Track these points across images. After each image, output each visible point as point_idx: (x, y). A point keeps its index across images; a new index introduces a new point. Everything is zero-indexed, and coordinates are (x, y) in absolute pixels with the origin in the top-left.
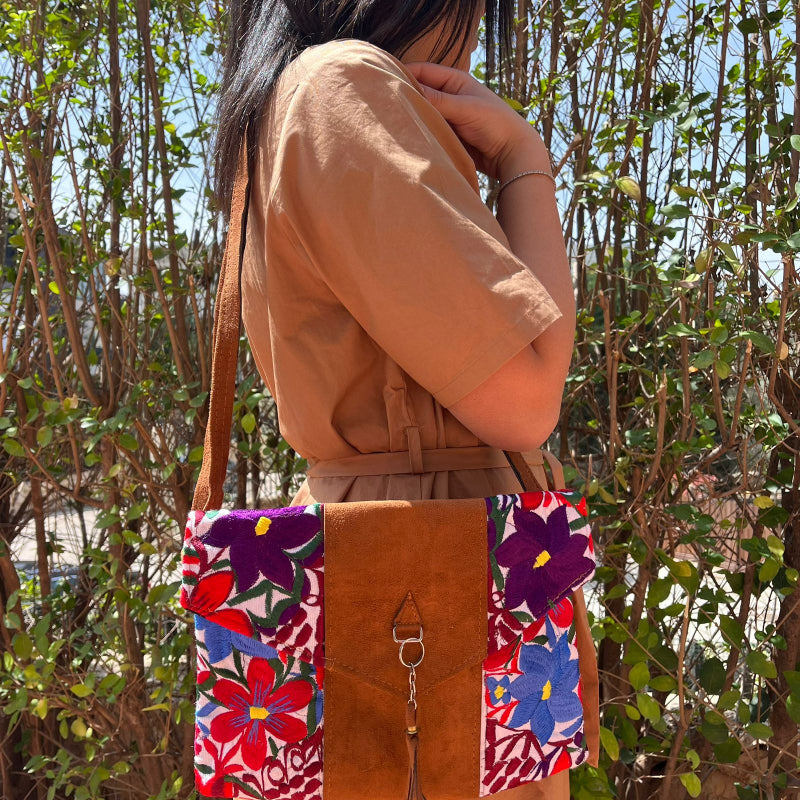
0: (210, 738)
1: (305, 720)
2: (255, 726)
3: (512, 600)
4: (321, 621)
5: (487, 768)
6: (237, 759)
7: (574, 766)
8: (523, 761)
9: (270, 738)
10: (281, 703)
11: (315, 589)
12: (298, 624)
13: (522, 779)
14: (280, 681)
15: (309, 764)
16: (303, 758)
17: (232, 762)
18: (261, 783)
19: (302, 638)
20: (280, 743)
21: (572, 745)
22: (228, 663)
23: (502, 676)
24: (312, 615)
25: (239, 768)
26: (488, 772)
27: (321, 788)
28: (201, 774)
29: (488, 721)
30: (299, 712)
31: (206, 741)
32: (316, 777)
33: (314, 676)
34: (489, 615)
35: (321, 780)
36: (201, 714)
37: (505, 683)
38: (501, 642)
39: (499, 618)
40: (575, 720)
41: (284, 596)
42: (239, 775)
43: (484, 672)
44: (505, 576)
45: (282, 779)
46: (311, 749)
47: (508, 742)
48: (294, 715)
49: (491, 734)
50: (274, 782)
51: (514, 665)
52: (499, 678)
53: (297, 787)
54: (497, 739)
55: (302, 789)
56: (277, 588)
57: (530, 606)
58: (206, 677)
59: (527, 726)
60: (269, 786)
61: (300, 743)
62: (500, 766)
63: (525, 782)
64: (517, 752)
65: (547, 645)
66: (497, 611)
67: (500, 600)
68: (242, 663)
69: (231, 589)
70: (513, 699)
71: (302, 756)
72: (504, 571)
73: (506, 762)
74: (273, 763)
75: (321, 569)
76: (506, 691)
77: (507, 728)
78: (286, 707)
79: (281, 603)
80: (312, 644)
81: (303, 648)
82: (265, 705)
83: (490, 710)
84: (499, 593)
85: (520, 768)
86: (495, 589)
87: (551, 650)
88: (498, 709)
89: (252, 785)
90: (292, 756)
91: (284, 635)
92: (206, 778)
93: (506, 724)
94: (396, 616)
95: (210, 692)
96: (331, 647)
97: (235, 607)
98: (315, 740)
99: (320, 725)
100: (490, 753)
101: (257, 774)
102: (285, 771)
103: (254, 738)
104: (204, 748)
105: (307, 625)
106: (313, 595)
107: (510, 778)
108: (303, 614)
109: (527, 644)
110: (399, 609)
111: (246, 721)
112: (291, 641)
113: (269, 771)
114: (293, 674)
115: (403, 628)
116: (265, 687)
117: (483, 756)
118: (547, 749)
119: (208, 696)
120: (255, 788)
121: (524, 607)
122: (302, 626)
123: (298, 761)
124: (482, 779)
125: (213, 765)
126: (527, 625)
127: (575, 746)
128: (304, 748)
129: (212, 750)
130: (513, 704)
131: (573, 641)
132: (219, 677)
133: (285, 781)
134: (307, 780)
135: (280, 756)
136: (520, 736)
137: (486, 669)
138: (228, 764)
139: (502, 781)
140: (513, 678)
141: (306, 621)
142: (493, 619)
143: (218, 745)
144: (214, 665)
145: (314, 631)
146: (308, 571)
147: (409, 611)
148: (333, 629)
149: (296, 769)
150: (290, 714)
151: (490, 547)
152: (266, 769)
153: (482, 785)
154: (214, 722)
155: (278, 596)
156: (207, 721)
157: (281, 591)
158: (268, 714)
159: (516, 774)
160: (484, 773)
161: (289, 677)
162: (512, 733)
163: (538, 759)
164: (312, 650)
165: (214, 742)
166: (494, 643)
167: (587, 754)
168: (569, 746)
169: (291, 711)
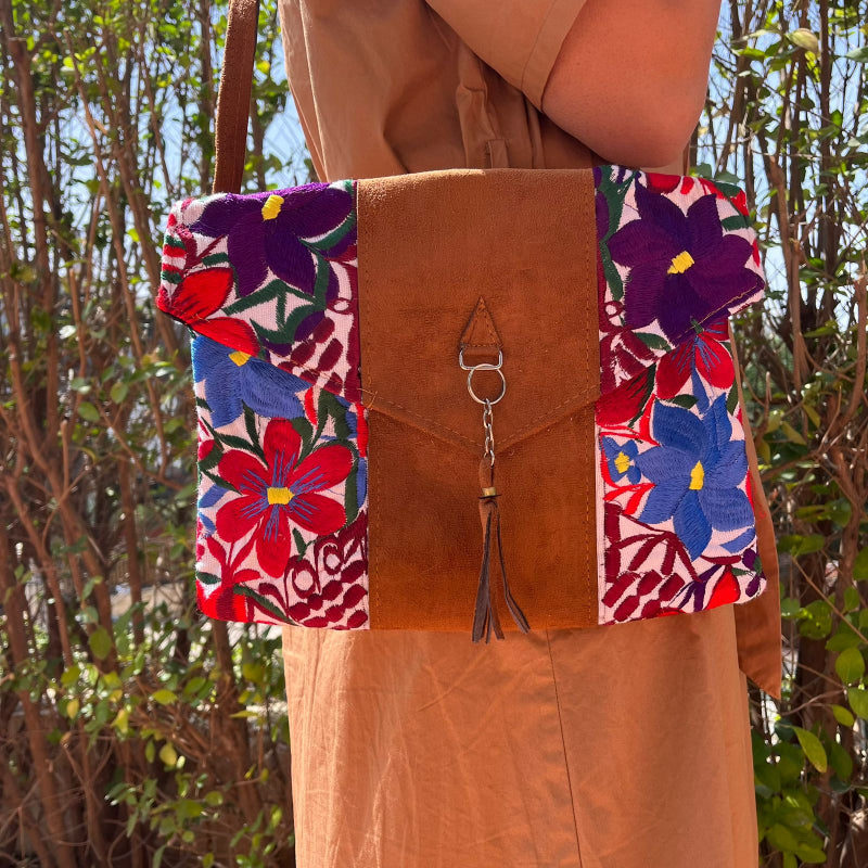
0: (216, 536)
1: (342, 501)
2: (275, 515)
3: (636, 316)
4: (354, 335)
5: (608, 580)
6: (251, 562)
7: (744, 598)
8: (665, 579)
9: (295, 530)
10: (311, 478)
11: (345, 291)
12: (322, 340)
13: (664, 604)
14: (308, 447)
15: (348, 564)
16: (340, 555)
17: (244, 565)
18: (283, 595)
19: (328, 360)
20: (309, 536)
21: (740, 565)
22: (238, 428)
23: (626, 440)
24: (342, 327)
25: (254, 575)
26: (610, 585)
27: (366, 599)
28: (203, 585)
29: (607, 507)
30: (333, 489)
31: (210, 540)
32: (358, 581)
33: (354, 440)
34: (602, 335)
35: (366, 587)
36: (205, 504)
37: (630, 450)
38: (620, 375)
39: (617, 340)
40: (744, 530)
41: (303, 302)
42: (254, 584)
43: (597, 428)
44: (623, 278)
45: (312, 588)
46: (351, 543)
47: (639, 544)
48: (326, 493)
49: (612, 529)
50: (301, 593)
51: (645, 425)
52: (621, 441)
53: (332, 598)
54: (623, 537)
55: (339, 600)
56: (292, 291)
57: (663, 326)
58: (210, 451)
59: (668, 525)
60: (294, 599)
61: (336, 535)
62: (627, 580)
63: (668, 610)
64: (655, 562)
65: (694, 409)
66: (613, 330)
67: (618, 313)
68: (257, 427)
69: (229, 291)
70: (644, 480)
71: (339, 554)
72: (623, 272)
73: (638, 576)
74: (300, 564)
75: (354, 263)
76: (632, 463)
77: (636, 521)
78: (315, 484)
79: (298, 311)
80: (342, 367)
81: (329, 373)
82: (287, 484)
83: (610, 489)
84: (615, 303)
85: (659, 586)
86: (609, 297)
87: (701, 417)
88: (622, 490)
89: (271, 598)
90: (326, 555)
91: (304, 354)
92: (209, 590)
93: (636, 515)
94: (462, 335)
95: (215, 471)
96: (369, 375)
97: (234, 316)
98: (357, 530)
99: (363, 508)
100: (612, 559)
101: (278, 583)
102: (315, 575)
103: (273, 530)
104: (207, 551)
105: (335, 340)
106: (342, 299)
107: (644, 600)
108: (330, 325)
109: (664, 403)
110: (467, 325)
111: (263, 507)
112: (313, 363)
113: (294, 577)
114: (326, 437)
115: (473, 352)
116: (287, 459)
117: (601, 560)
118: (701, 566)
119: (212, 477)
120: (276, 603)
121: (654, 328)
122: (328, 342)
123: (333, 561)
124: (601, 595)
125: (218, 573)
126: (660, 353)
127: (744, 568)
128: (341, 542)
129: (218, 552)
130: (645, 488)
131: (736, 412)
132: (227, 448)
133: (317, 591)
134: (346, 586)
135: (309, 555)
136: (658, 539)
137: (601, 423)
138: (239, 569)
139: (632, 603)
140: (643, 447)
141: (334, 335)
142: (608, 340)
143: (226, 546)
144: (219, 430)
145: (345, 349)
146: (335, 266)
147: (482, 325)
148: (372, 349)
149: (330, 572)
150: (321, 493)
151: (600, 235)
152: (290, 574)
153: (601, 605)
154: (220, 514)
155: (294, 302)
156: (211, 513)
157: (298, 294)
158: (292, 496)
159: (654, 595)
160: (604, 587)
161: (320, 442)
162: (645, 531)
163: (687, 579)
164: (343, 377)
165: (222, 542)
166: (609, 375)
167: (763, 583)
168: (734, 566)
169: (322, 489)
